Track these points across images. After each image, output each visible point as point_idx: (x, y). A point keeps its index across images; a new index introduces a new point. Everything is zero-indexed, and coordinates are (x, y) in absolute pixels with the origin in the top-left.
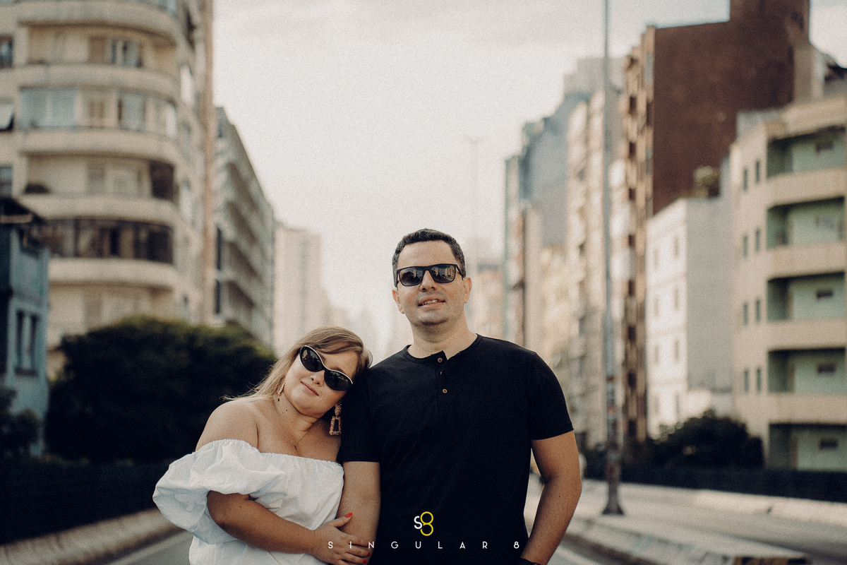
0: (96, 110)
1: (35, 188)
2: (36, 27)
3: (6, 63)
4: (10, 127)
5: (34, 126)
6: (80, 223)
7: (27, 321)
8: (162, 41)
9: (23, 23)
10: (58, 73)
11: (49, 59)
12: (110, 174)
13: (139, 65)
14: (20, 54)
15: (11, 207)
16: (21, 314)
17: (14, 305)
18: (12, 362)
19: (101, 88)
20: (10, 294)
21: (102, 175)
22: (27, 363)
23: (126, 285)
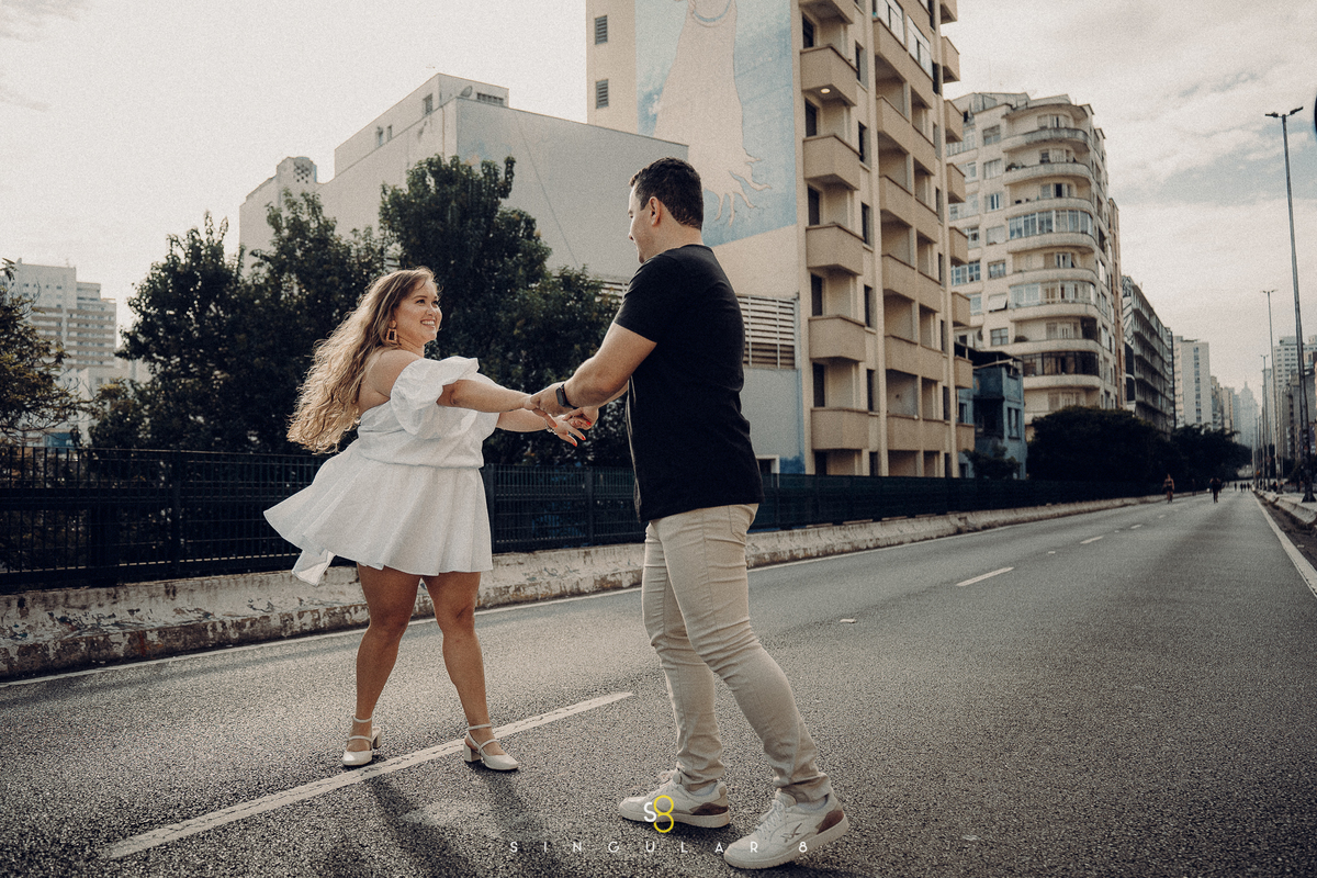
0: (1050, 293)
1: (1020, 339)
2: (1016, 254)
3: (1002, 275)
4: (1006, 308)
5: (1018, 306)
6: (1045, 355)
7: (1013, 412)
8: (1086, 251)
9: (1009, 253)
10: (1029, 276)
11: (1024, 268)
12: (1059, 327)
13: (1073, 266)
14: (1009, 269)
15: (1002, 356)
16: (1009, 409)
17: (1006, 405)
18: (1006, 434)
19: (1052, 281)
20: (1003, 399)
21: (1055, 329)
22: (1015, 434)
23: (1071, 387)
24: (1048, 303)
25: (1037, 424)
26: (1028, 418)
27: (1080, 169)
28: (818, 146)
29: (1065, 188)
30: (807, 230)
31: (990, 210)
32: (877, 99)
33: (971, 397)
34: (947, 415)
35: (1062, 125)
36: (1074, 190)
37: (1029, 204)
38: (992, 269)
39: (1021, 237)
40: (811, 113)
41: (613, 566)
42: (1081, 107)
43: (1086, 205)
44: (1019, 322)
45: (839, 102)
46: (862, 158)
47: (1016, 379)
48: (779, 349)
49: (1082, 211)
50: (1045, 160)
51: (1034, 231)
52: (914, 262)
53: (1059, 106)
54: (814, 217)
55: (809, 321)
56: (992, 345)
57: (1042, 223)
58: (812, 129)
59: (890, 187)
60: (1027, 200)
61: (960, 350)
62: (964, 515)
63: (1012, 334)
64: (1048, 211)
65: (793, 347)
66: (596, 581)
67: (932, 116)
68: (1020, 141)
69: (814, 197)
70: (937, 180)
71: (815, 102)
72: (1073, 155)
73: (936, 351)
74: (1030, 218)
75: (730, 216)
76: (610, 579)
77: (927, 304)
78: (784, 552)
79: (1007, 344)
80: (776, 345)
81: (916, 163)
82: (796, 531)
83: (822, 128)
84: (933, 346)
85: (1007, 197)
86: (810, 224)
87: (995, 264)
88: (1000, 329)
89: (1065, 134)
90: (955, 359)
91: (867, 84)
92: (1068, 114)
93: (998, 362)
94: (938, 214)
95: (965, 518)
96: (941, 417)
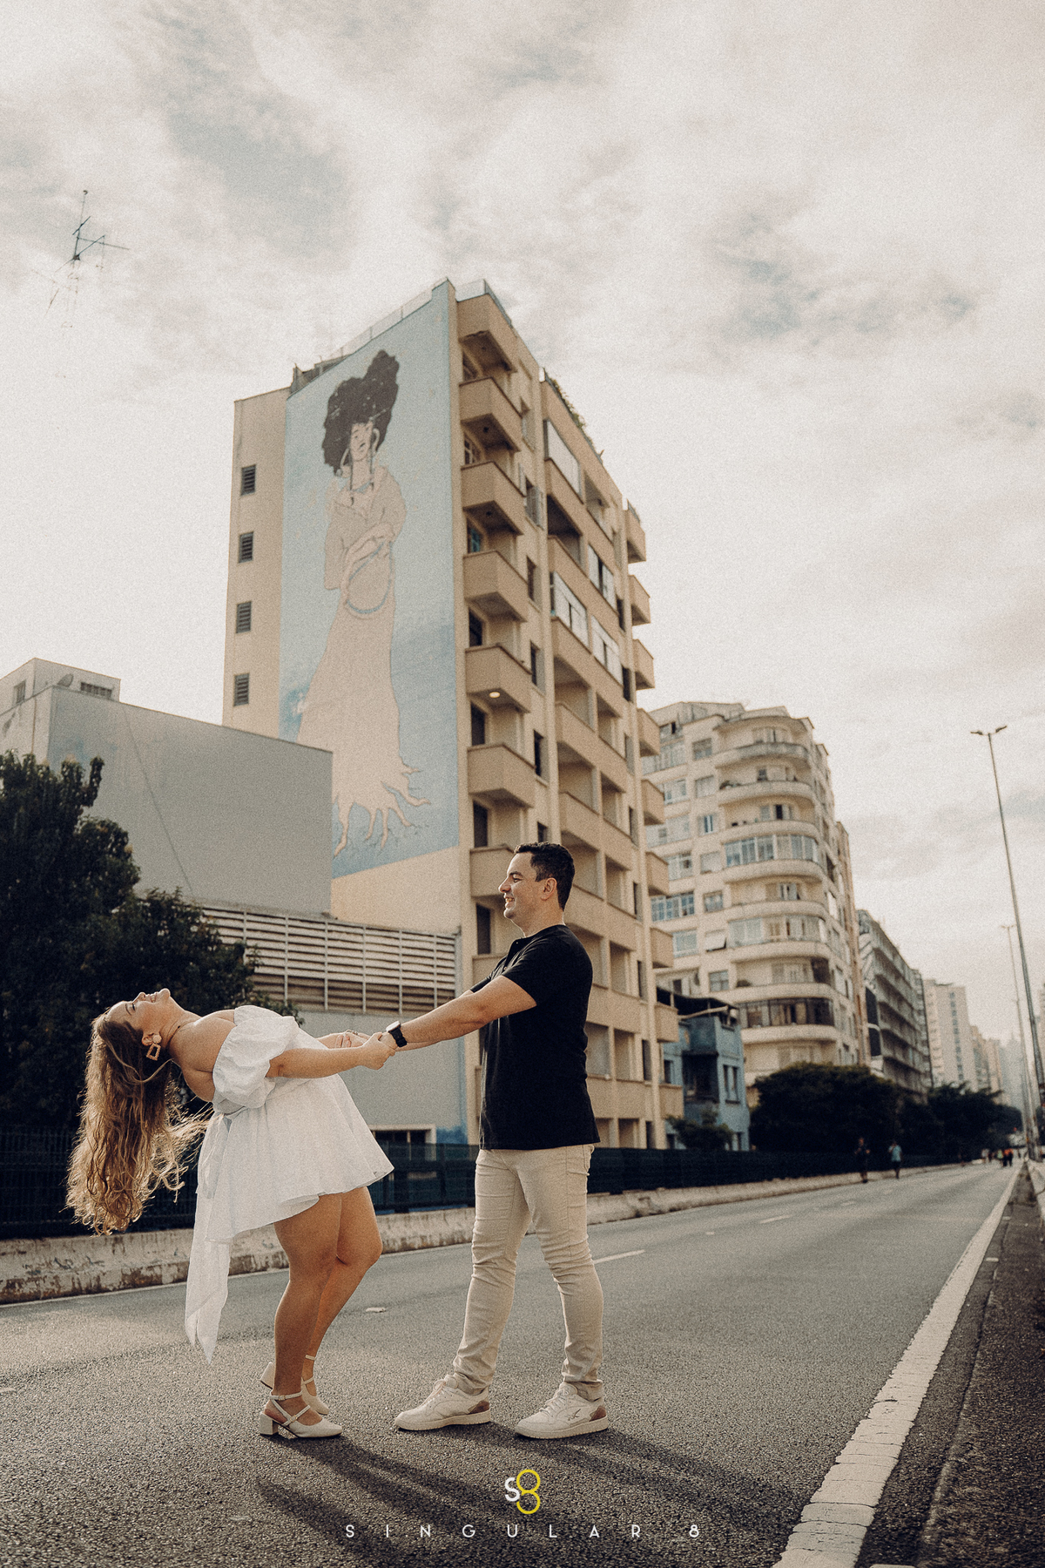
0: (774, 929)
1: (742, 984)
2: (735, 884)
3: (719, 908)
4: (725, 947)
5: (739, 944)
6: (771, 1002)
7: (730, 1071)
8: (811, 880)
9: (727, 883)
10: (749, 910)
11: (744, 901)
12: (787, 970)
13: (798, 898)
14: (727, 902)
15: (715, 1003)
16: (726, 1067)
17: (721, 1062)
18: (723, 1096)
19: (776, 916)
20: (716, 1055)
21: (782, 971)
22: (733, 1097)
23: (802, 1040)
24: (772, 941)
25: (761, 1085)
26: (749, 1078)
27: (802, 789)
28: (484, 756)
29: (785, 810)
30: (471, 853)
31: (703, 833)
32: (556, 705)
33: (680, 1052)
34: (647, 1075)
35: (780, 739)
36: (797, 812)
37: (746, 827)
38: (708, 901)
39: (739, 864)
40: (478, 719)
41: (151, 1258)
42: (800, 721)
43: (811, 829)
44: (741, 964)
45: (510, 707)
46: (538, 772)
47: (733, 1030)
48: (436, 993)
49: (807, 836)
50: (762, 777)
51: (753, 858)
52: (603, 893)
53: (775, 718)
54: (481, 838)
55: (474, 960)
56: (711, 990)
57: (762, 849)
58: (478, 736)
59: (571, 805)
60: (745, 822)
61: (663, 996)
62: (647, 1194)
63: (733, 979)
64: (768, 836)
65: (453, 991)
66: (124, 1275)
67: (623, 726)
68: (735, 756)
69: (481, 816)
70: (630, 797)
71: (483, 707)
72: (793, 773)
73: (633, 998)
74: (748, 843)
75: (382, 835)
76: (144, 1272)
77: (622, 941)
78: (394, 1241)
79: (728, 990)
80: (432, 989)
81: (604, 778)
82: (413, 1214)
83: (492, 734)
84: (628, 992)
85: (722, 820)
86: (476, 846)
87: (711, 895)
88: (719, 972)
89: (783, 750)
90: (656, 1007)
91: (543, 687)
92: (786, 727)
93: (710, 1011)
94: (632, 837)
95: (649, 1198)
96: (639, 1076)
